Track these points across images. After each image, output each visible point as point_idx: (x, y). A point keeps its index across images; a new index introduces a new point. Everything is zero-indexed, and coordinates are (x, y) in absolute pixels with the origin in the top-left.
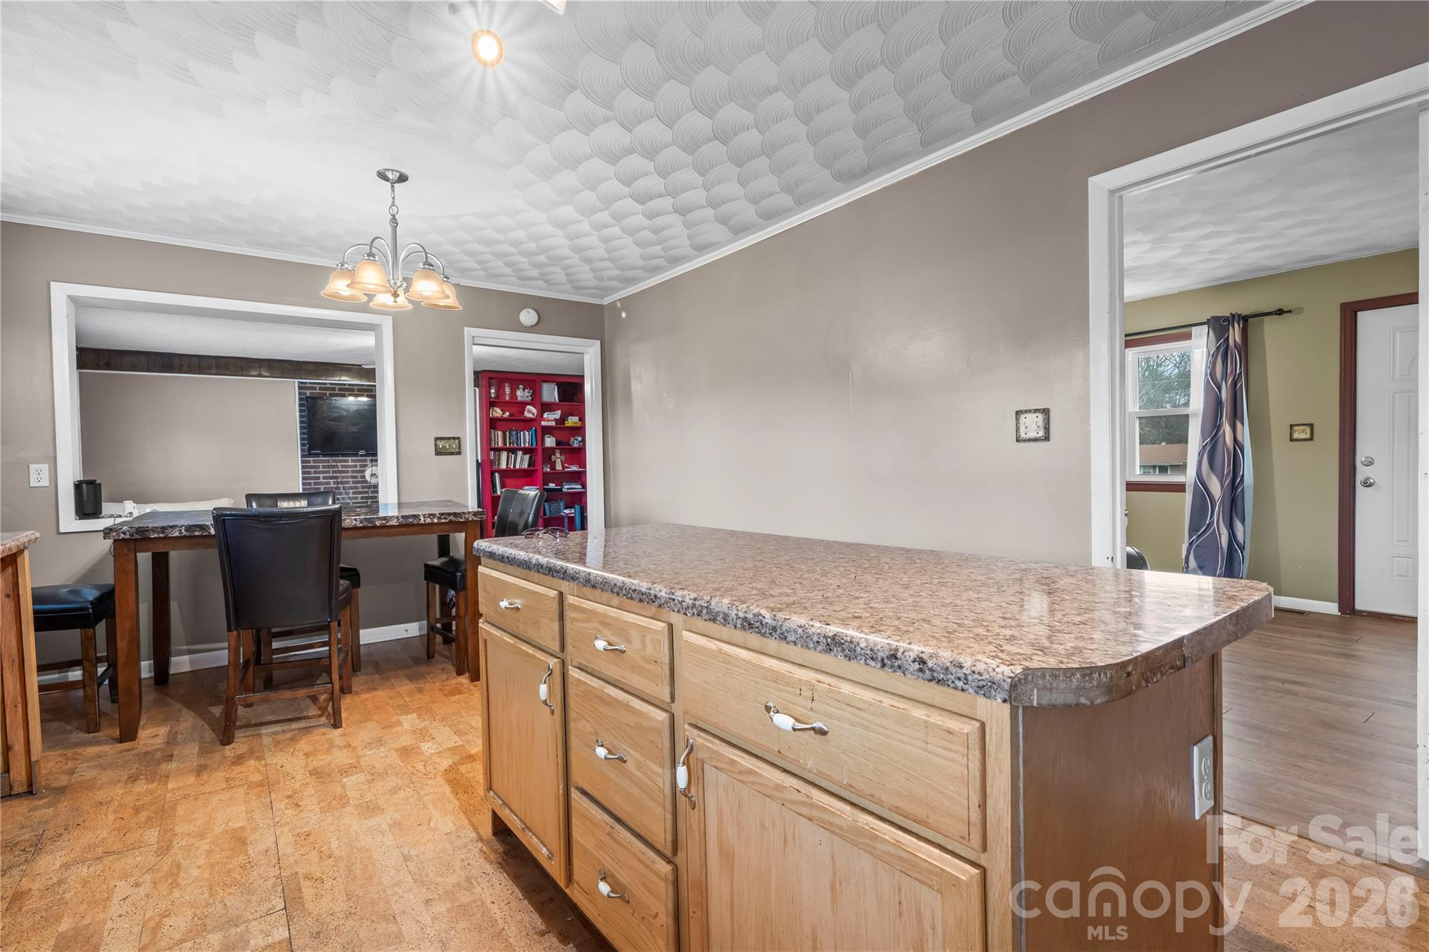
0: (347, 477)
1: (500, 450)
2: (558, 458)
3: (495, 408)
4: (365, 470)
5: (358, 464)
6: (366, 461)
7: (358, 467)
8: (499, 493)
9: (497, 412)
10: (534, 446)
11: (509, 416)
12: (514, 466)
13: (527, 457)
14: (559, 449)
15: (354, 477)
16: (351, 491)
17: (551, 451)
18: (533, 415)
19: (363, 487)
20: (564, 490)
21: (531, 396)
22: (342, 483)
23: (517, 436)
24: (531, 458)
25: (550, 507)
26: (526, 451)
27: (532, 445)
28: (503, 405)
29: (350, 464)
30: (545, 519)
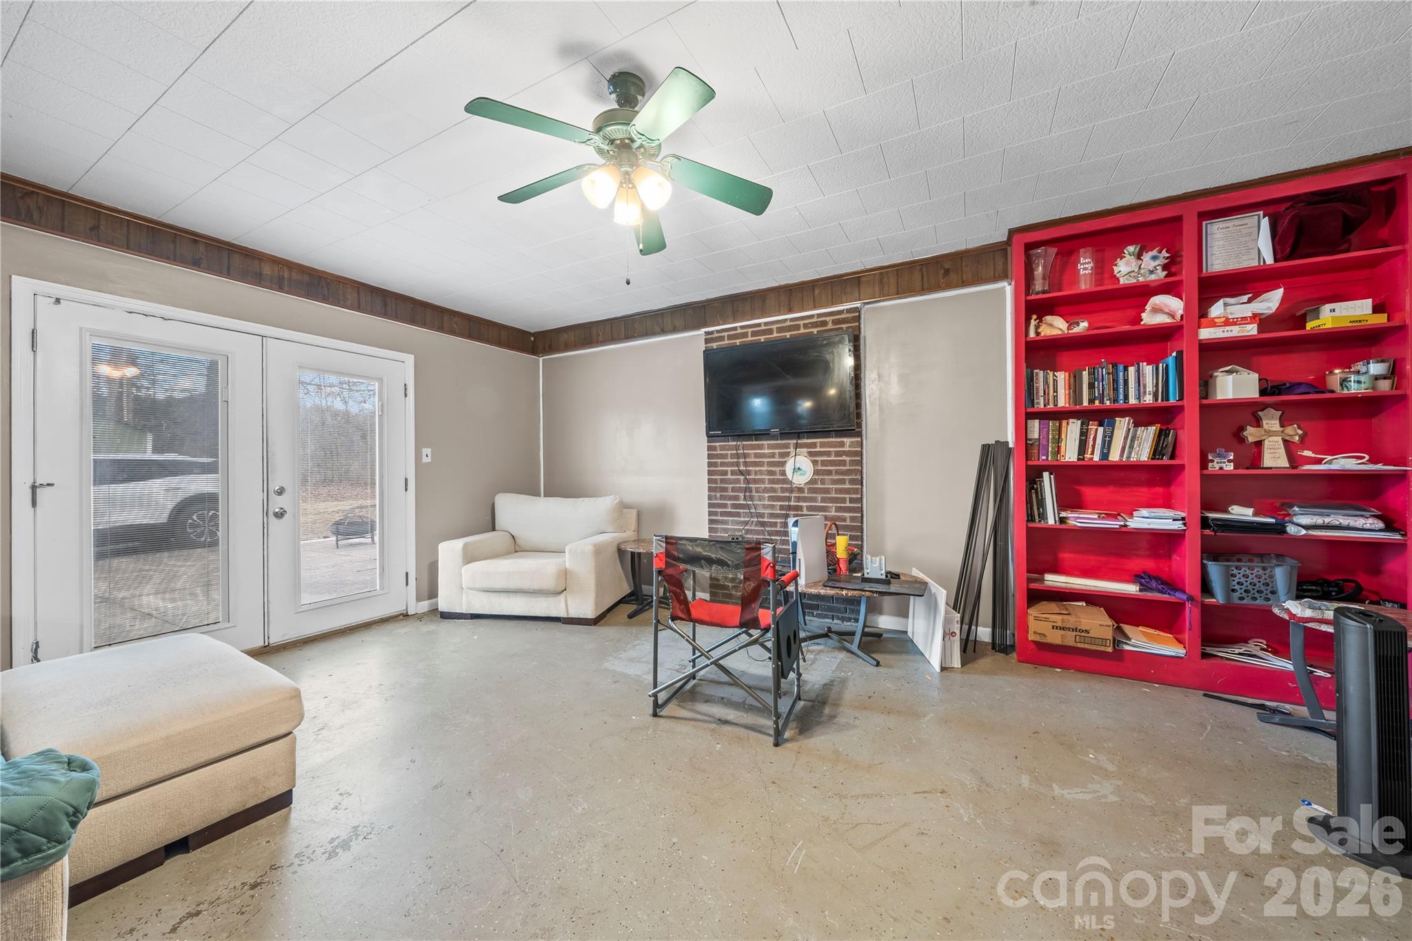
0: (761, 472)
1: (1061, 415)
2: (1270, 433)
3: (1049, 318)
4: (786, 462)
5: (777, 451)
6: (787, 446)
7: (777, 456)
8: (1051, 521)
9: (1056, 326)
10: (1173, 400)
11: (1089, 329)
12: (1105, 456)
13: (1148, 434)
14: (1275, 406)
15: (771, 473)
16: (766, 495)
17: (1249, 411)
18: (1173, 317)
19: (783, 490)
20: (1291, 529)
21: (1165, 267)
22: (755, 481)
23: (1115, 381)
24: (1161, 435)
25: (1228, 576)
26: (1142, 416)
27: (1166, 396)
28: (1069, 306)
29: (766, 451)
30: (1206, 610)
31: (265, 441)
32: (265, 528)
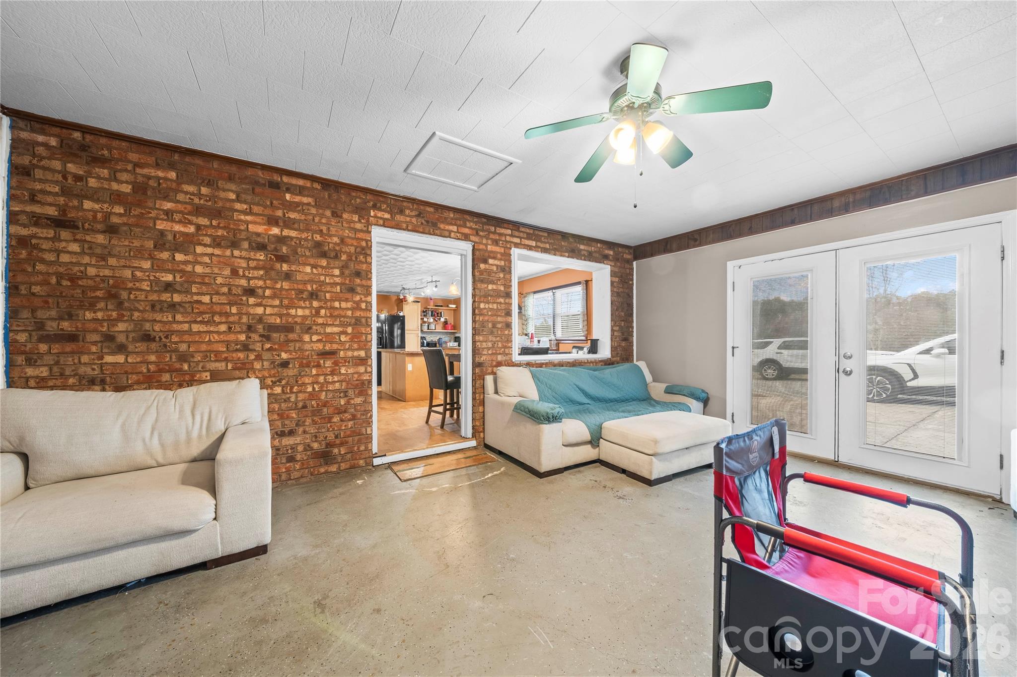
31: (837, 321)
32: (837, 381)
